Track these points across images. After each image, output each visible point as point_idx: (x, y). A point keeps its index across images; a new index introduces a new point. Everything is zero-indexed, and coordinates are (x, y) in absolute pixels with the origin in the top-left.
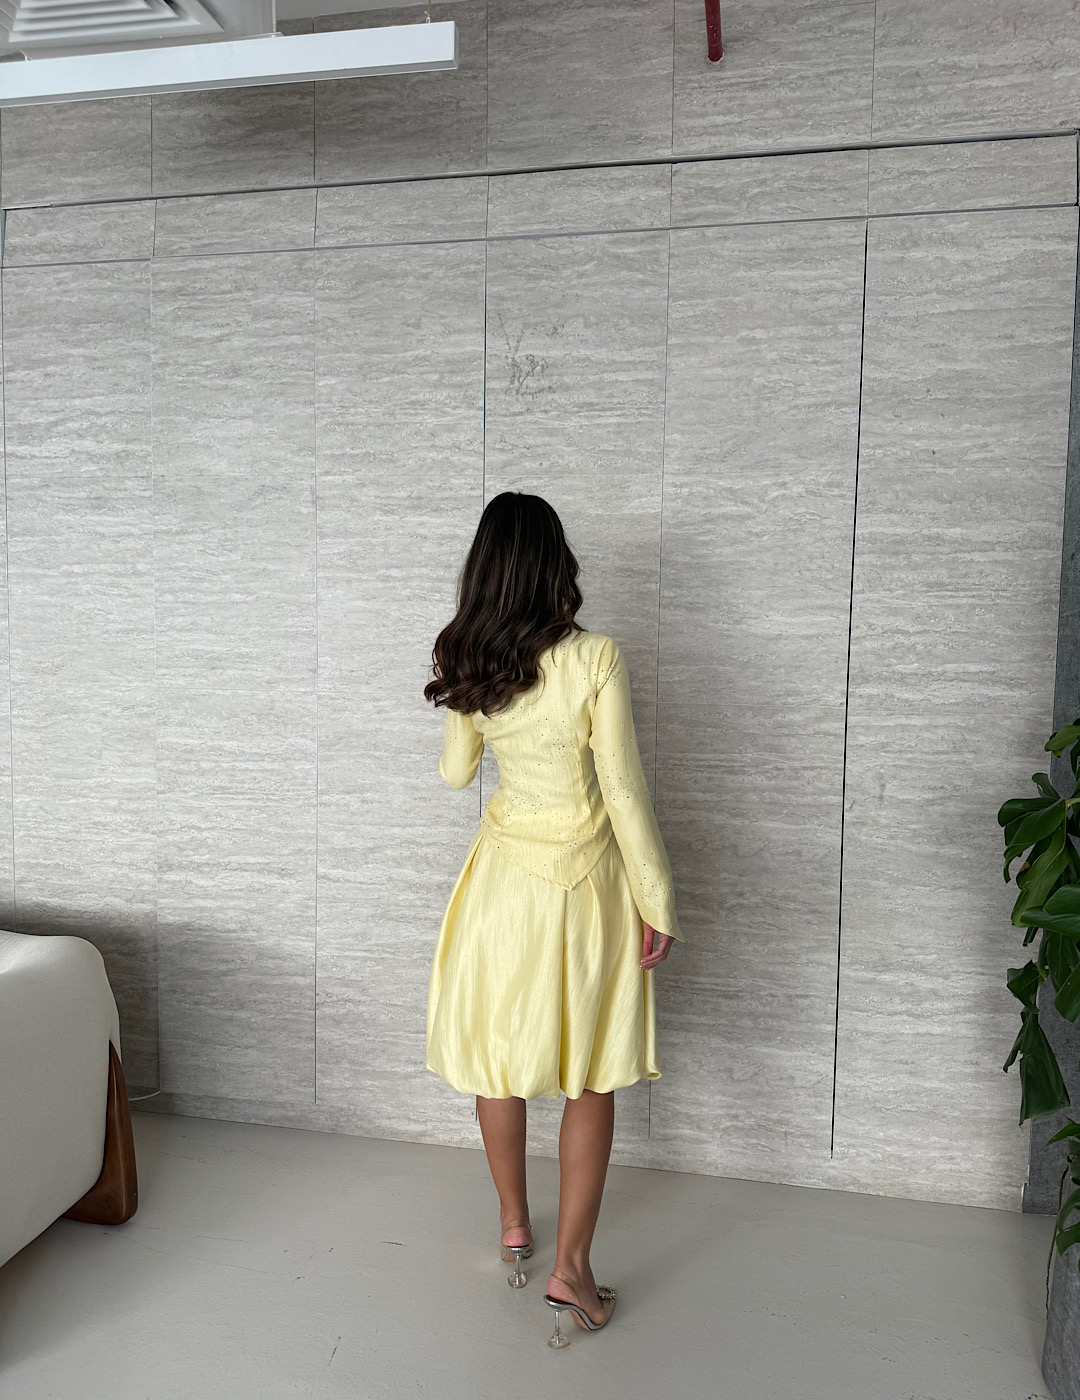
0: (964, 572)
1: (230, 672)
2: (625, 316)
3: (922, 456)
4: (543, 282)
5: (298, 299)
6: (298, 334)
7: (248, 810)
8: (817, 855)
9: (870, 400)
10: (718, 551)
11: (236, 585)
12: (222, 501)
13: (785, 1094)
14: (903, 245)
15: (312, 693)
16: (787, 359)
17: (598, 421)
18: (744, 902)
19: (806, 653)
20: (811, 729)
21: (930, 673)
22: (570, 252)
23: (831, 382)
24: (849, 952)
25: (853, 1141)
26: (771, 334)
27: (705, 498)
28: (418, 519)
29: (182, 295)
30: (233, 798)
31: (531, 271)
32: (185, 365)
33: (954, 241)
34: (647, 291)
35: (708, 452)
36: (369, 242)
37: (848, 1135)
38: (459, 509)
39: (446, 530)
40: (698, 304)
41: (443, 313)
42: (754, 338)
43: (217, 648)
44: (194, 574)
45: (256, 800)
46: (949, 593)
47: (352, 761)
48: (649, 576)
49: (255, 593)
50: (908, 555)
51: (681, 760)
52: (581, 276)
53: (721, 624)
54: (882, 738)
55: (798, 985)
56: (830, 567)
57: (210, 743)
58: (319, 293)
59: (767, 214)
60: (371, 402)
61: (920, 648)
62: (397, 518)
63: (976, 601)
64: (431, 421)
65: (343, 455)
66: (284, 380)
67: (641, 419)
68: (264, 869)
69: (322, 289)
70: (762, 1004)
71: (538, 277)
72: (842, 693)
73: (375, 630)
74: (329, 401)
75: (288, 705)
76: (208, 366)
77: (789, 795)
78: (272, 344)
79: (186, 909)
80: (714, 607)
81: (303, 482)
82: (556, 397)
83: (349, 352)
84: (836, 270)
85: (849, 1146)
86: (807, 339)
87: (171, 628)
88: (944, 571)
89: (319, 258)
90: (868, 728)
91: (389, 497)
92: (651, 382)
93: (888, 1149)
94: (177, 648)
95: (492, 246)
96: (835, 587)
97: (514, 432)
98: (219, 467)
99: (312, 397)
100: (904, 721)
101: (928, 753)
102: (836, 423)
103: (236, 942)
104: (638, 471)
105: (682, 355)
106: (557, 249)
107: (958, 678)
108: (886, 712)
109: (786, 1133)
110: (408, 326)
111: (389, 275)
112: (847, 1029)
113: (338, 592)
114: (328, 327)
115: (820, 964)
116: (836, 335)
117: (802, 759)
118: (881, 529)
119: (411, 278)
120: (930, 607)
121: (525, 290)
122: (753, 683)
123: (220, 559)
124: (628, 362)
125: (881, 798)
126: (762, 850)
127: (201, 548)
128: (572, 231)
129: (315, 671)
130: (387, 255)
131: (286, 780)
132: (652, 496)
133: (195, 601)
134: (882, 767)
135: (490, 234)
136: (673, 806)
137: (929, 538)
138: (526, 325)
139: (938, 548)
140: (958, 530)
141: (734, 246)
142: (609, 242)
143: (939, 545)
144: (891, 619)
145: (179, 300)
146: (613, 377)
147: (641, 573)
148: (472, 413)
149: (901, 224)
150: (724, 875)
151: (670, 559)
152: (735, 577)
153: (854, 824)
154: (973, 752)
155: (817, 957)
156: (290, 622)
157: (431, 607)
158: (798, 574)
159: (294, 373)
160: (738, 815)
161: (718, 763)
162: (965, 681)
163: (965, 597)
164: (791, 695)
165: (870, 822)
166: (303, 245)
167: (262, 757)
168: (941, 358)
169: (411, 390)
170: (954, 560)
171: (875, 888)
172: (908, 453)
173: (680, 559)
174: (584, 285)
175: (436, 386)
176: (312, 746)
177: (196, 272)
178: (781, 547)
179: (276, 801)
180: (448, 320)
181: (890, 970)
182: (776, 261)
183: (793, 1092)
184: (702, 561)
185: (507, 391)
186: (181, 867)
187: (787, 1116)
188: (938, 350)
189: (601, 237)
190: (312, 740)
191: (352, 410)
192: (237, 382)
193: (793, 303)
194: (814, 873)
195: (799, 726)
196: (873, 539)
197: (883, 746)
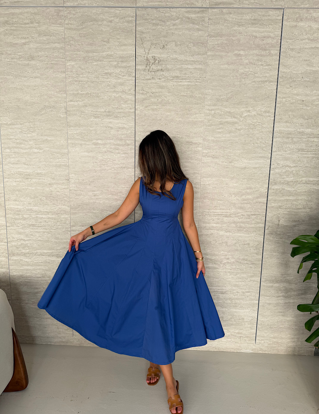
0: (310, 145)
1: (34, 180)
2: (191, 42)
3: (299, 102)
4: (159, 27)
5: (58, 28)
6: (58, 43)
7: (43, 233)
8: (255, 244)
9: (282, 80)
10: (224, 135)
11: (35, 146)
12: (28, 112)
13: (241, 324)
14: (296, 21)
15: (67, 188)
16: (251, 63)
17: (180, 83)
18: (229, 261)
19: (254, 174)
20: (255, 201)
21: (297, 181)
22: (170, 15)
23: (268, 73)
24: (265, 277)
25: (263, 338)
26: (246, 53)
27: (220, 115)
28: (108, 120)
29: (8, 24)
30: (37, 229)
31: (154, 22)
32: (10, 54)
33: (315, 20)
34: (200, 33)
35: (222, 97)
36: (87, 5)
37: (262, 337)
38: (125, 117)
39: (120, 125)
40: (219, 39)
41: (119, 37)
42: (240, 54)
43: (28, 171)
44: (18, 141)
45: (46, 229)
46: (305, 153)
47: (84, 214)
48: (199, 145)
49: (43, 149)
50: (292, 138)
51: (208, 212)
52: (174, 25)
53: (224, 163)
54: (280, 204)
55: (246, 288)
56: (264, 142)
57: (27, 208)
58: (65, 25)
59: (246, 5)
60: (89, 72)
61: (294, 172)
62: (100, 120)
63: (314, 156)
64: (113, 81)
65: (78, 94)
66: (53, 62)
67: (197, 83)
68: (51, 255)
69: (68, 24)
70: (234, 295)
71: (157, 25)
72: (266, 188)
73: (92, 164)
74: (72, 72)
75: (58, 193)
76: (20, 55)
77: (246, 224)
78: (47, 47)
79: (21, 270)
80: (223, 157)
81: (61, 104)
82: (164, 73)
83: (79, 52)
84: (271, 29)
85: (262, 340)
86: (259, 55)
87: (9, 163)
88: (304, 145)
89: (66, 11)
90: (275, 200)
91: (97, 111)
92: (201, 69)
93: (274, 340)
94: (12, 171)
95: (138, 10)
96: (265, 150)
97: (147, 87)
98: (26, 98)
99: (64, 70)
100: (288, 198)
101: (295, 209)
102: (268, 88)
103: (41, 281)
104: (195, 104)
105: (212, 59)
106: (165, 13)
107: (306, 183)
108: (282, 195)
109: (240, 337)
110: (104, 42)
111: (95, 20)
112: (263, 303)
113: (77, 149)
114: (70, 41)
115: (254, 281)
116: (270, 55)
117: (251, 212)
118: (283, 129)
119: (105, 21)
120: (298, 158)
121: (152, 29)
122: (235, 184)
123: (28, 135)
124: (192, 61)
125: (278, 225)
126: (236, 243)
127: (21, 131)
128: (170, 6)
129: (68, 180)
130: (95, 11)
131: (58, 221)
132: (200, 114)
133: (18, 152)
134: (279, 214)
135: (138, 5)
136: (205, 229)
137: (300, 133)
138: (152, 44)
139: (302, 136)
140: (310, 130)
141: (234, 17)
142: (185, 12)
143: (303, 135)
144: (285, 162)
145: (7, 26)
146: (186, 66)
147: (196, 144)
148: (130, 78)
149: (297, 11)
150: (222, 252)
151: (207, 138)
152: (230, 146)
153: (269, 234)
154: (310, 208)
155: (253, 279)
156: (57, 160)
157: (114, 156)
158: (253, 145)
159: (56, 59)
160: (228, 232)
161: (222, 213)
162: (308, 184)
163: (310, 154)
164: (249, 189)
165: (274, 233)
166: (59, 4)
167: (48, 213)
168: (308, 65)
169: (106, 68)
170: (308, 141)
171: (274, 256)
172: (294, 101)
173: (210, 138)
174: (176, 29)
175: (115, 67)
176: (68, 209)
177: (13, 14)
178: (247, 134)
179: (54, 229)
180: (120, 40)
181: (278, 283)
182: (249, 24)
183: (243, 323)
184: (218, 139)
185: (144, 70)
186: (18, 255)
187: (241, 331)
188: (307, 62)
189: (182, 9)
190: (68, 206)
191: (81, 76)
192: (33, 62)
193: (255, 41)
194: (254, 251)
195: (251, 200)
196: (280, 132)
197: (280, 207)
